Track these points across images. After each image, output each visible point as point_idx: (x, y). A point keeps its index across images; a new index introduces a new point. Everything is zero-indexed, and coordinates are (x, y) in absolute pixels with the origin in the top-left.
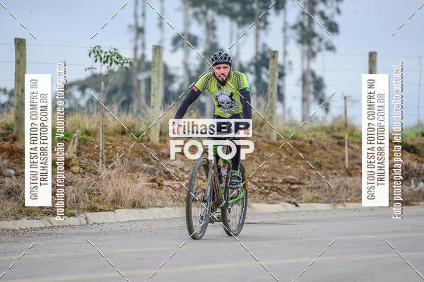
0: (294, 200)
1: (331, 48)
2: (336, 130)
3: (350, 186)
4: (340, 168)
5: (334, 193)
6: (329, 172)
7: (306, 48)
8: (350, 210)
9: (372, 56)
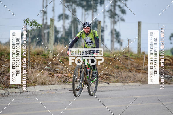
0: (108, 82)
1: (123, 20)
2: (125, 53)
3: (130, 76)
5: (124, 79)
6: (122, 70)
7: (113, 20)
8: (130, 86)
9: (139, 23)
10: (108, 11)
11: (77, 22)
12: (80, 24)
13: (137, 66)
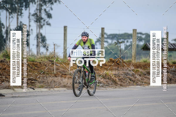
0: (33, 87)
1: (49, 24)
2: (50, 58)
3: (56, 81)
4: (52, 74)
5: (50, 84)
6: (48, 75)
7: (38, 24)
8: (56, 91)
9: (65, 28)
10: (33, 15)
11: (1, 25)
12: (4, 28)
13: (63, 71)
